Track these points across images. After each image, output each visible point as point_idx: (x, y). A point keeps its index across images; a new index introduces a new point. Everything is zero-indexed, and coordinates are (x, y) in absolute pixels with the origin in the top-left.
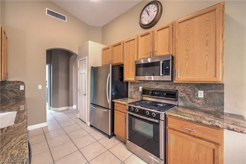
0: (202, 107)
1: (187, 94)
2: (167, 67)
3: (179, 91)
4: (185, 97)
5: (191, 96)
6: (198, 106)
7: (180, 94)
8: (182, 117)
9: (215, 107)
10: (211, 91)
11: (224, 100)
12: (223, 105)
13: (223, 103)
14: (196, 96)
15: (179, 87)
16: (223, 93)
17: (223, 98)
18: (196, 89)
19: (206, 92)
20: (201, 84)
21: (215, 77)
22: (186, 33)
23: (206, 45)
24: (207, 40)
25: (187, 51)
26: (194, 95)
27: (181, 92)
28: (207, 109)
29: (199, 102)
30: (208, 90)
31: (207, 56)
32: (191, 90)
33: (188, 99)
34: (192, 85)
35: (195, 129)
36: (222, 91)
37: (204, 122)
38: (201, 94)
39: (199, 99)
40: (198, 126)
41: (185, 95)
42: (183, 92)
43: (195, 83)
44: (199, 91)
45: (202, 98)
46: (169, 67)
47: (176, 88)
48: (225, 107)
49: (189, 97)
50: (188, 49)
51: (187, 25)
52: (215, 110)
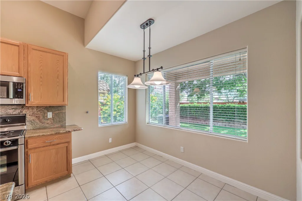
0: (51, 126)
1: (37, 117)
2: (19, 90)
3: (27, 115)
4: (34, 120)
5: (41, 118)
6: (47, 125)
7: (28, 118)
8: (44, 134)
9: (60, 123)
10: (57, 112)
11: (66, 117)
12: (65, 121)
13: (65, 119)
14: (46, 118)
15: (27, 111)
16: (65, 112)
17: (65, 116)
18: (46, 111)
19: (54, 113)
20: (50, 107)
21: (64, 101)
22: (40, 62)
23: (57, 78)
24: (58, 75)
25: (41, 78)
26: (44, 117)
27: (29, 115)
28: (55, 126)
29: (49, 122)
30: (55, 111)
31: (58, 86)
32: (41, 112)
33: (38, 121)
34: (42, 108)
35: (55, 139)
36: (64, 111)
37: (61, 132)
38: (50, 115)
39: (48, 119)
40: (57, 136)
41: (34, 118)
42: (32, 116)
43: (44, 106)
44: (48, 113)
45: (51, 118)
46: (22, 90)
47: (22, 112)
48: (66, 122)
49: (39, 119)
50: (42, 77)
51: (41, 55)
52: (61, 125)
